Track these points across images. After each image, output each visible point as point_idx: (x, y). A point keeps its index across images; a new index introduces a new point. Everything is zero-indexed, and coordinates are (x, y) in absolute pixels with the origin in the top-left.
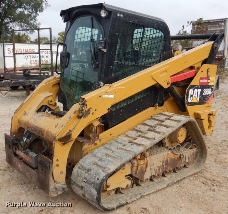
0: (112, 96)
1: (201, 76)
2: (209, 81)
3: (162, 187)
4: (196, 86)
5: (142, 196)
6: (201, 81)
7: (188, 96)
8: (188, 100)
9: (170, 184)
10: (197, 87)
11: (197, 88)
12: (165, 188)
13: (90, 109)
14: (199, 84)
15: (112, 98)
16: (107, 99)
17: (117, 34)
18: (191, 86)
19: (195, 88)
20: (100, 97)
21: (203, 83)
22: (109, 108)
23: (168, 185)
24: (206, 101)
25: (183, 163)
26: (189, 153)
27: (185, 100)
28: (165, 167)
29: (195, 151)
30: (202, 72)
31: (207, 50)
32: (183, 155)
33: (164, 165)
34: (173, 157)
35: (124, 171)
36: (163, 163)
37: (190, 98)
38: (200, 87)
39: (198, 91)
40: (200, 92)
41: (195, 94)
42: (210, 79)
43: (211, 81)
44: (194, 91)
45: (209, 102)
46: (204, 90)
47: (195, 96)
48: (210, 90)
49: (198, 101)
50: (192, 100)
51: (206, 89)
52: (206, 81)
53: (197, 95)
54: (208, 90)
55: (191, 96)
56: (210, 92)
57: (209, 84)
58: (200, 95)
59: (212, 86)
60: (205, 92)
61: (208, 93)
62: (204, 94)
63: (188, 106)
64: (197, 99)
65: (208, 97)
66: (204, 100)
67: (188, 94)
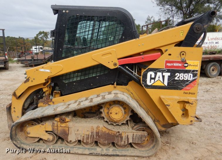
0: (48, 71)
1: (169, 59)
2: (186, 65)
4: (161, 69)
6: (169, 64)
8: (146, 82)
9: (94, 153)
11: (162, 71)
13: (29, 78)
14: (165, 68)
15: (48, 72)
16: (43, 72)
17: (64, 25)
19: (157, 71)
20: (37, 70)
21: (173, 66)
22: (46, 79)
23: (92, 154)
24: (183, 86)
25: (125, 142)
26: (133, 134)
27: (141, 82)
28: (95, 137)
29: (144, 135)
30: (170, 55)
31: (181, 31)
32: (119, 132)
33: (94, 135)
34: (107, 132)
35: (43, 126)
36: (92, 133)
37: (149, 81)
38: (168, 71)
39: (163, 75)
40: (168, 76)
41: (159, 78)
42: (187, 63)
43: (190, 65)
44: (156, 74)
45: (190, 89)
46: (176, 75)
47: (159, 80)
48: (190, 75)
49: (166, 85)
50: (154, 83)
51: (180, 74)
52: (180, 65)
53: (162, 79)
54: (186, 75)
55: (151, 78)
56: (190, 77)
57: (187, 69)
58: (169, 79)
59: (194, 71)
60: (179, 76)
61: (185, 78)
62: (178, 79)
63: (148, 88)
64: (164, 82)
65: (187, 83)
66: (179, 85)
67: (145, 76)
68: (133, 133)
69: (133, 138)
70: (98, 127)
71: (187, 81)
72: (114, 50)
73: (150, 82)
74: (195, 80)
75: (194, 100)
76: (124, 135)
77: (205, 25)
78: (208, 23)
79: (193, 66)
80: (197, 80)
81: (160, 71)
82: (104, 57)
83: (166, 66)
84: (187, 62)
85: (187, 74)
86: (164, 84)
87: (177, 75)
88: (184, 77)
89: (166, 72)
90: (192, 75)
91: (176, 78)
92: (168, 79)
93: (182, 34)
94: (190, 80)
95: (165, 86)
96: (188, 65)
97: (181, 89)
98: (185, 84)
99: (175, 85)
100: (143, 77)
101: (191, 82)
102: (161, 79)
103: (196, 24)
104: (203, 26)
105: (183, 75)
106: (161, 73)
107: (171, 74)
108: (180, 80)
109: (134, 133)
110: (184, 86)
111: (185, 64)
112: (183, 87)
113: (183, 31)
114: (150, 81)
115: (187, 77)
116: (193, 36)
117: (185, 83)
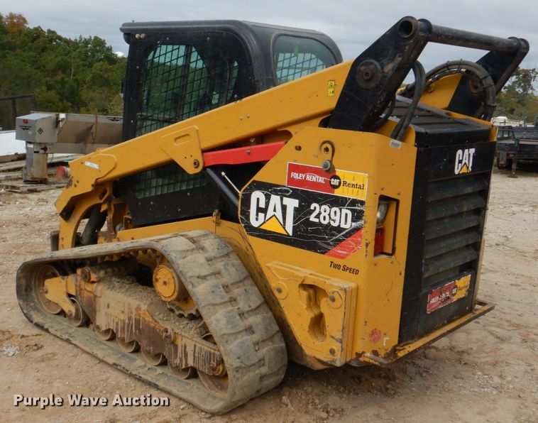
0: (96, 166)
1: (295, 161)
2: (335, 182)
3: (104, 357)
4: (278, 186)
5: (68, 341)
6: (295, 175)
7: (249, 208)
8: (248, 217)
9: (120, 366)
10: (280, 191)
11: (282, 193)
12: (108, 364)
14: (288, 183)
15: (95, 170)
16: (90, 168)
18: (254, 181)
19: (271, 192)
21: (304, 182)
22: (93, 183)
23: (117, 365)
24: (328, 244)
25: (181, 360)
26: (195, 346)
27: (239, 216)
28: (134, 331)
29: (214, 354)
30: (299, 148)
31: (330, 82)
32: (167, 332)
33: (132, 325)
34: (152, 325)
35: (64, 282)
36: (130, 319)
37: (255, 216)
38: (294, 195)
39: (284, 203)
40: (295, 208)
41: (275, 210)
42: (336, 177)
43: (345, 183)
44: (268, 198)
45: (347, 255)
46: (312, 208)
47: (274, 215)
48: (346, 214)
49: (291, 234)
50: (264, 222)
51: (320, 205)
52: (321, 180)
53: (281, 215)
54: (335, 212)
55: (259, 210)
56: (346, 220)
57: (338, 193)
58: (296, 219)
59: (354, 202)
60: (320, 214)
61: (334, 221)
62: (317, 220)
63: (251, 235)
64: (285, 225)
65: (339, 236)
66: (318, 239)
67: (246, 202)
68: (194, 343)
69: (194, 356)
70: (138, 308)
71: (339, 229)
72: (195, 128)
73: (257, 219)
74: (357, 229)
75: (336, 287)
76: (180, 343)
77: (387, 64)
78: (394, 57)
79: (353, 186)
80: (363, 231)
81: (276, 193)
82: (179, 144)
83: (291, 180)
84: (337, 174)
85: (337, 209)
86: (284, 228)
87: (315, 208)
88: (330, 218)
89: (289, 197)
90: (350, 214)
91: (312, 218)
92: (294, 218)
93: (331, 90)
94: (345, 229)
95: (288, 235)
96: (340, 183)
97: (324, 251)
98: (334, 238)
99: (310, 238)
100: (242, 204)
101: (346, 233)
102: (279, 214)
103: (363, 62)
104: (382, 68)
105: (328, 212)
106: (279, 197)
107: (300, 204)
108: (320, 224)
109: (197, 344)
110: (331, 243)
111: (333, 180)
112: (330, 248)
113: (333, 82)
114: (257, 215)
115: (337, 218)
116: (357, 98)
117: (334, 235)
